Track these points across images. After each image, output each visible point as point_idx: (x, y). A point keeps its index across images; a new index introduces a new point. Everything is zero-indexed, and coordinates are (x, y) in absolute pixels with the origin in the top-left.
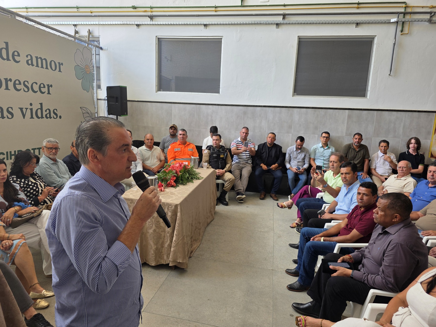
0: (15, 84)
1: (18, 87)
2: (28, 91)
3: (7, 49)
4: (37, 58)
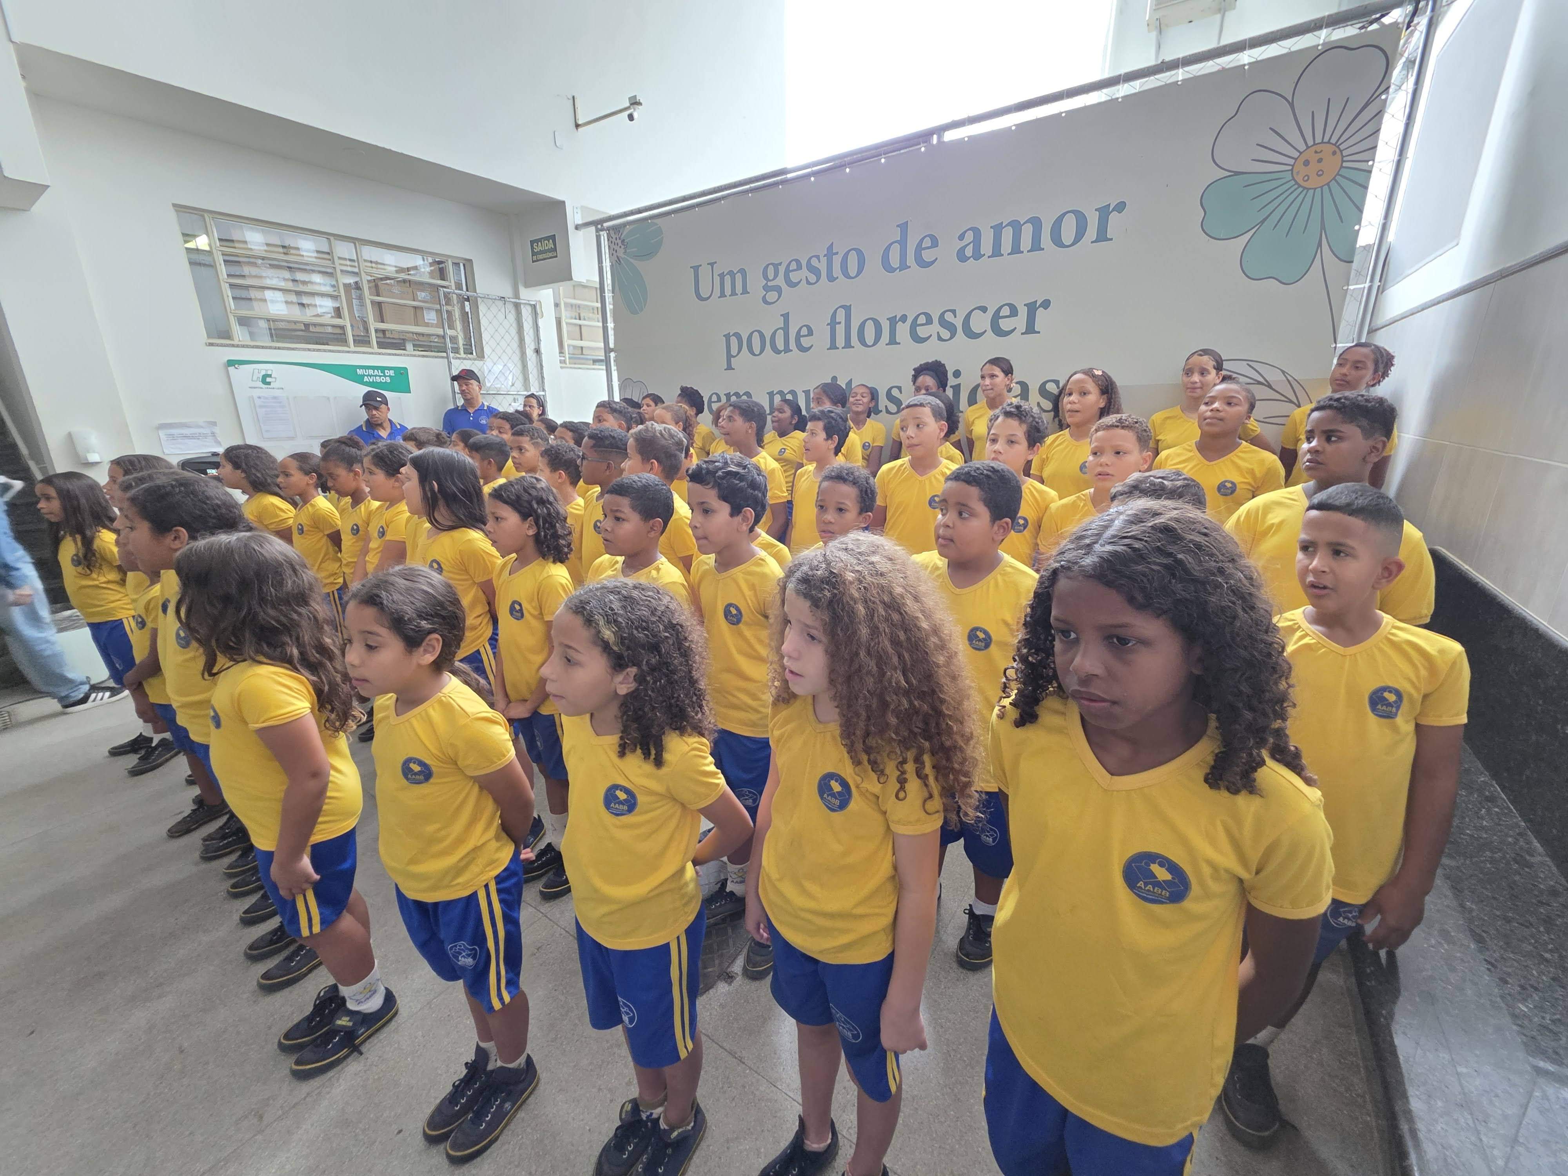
0: (914, 326)
1: (922, 332)
2: (953, 335)
3: (903, 243)
4: (998, 229)
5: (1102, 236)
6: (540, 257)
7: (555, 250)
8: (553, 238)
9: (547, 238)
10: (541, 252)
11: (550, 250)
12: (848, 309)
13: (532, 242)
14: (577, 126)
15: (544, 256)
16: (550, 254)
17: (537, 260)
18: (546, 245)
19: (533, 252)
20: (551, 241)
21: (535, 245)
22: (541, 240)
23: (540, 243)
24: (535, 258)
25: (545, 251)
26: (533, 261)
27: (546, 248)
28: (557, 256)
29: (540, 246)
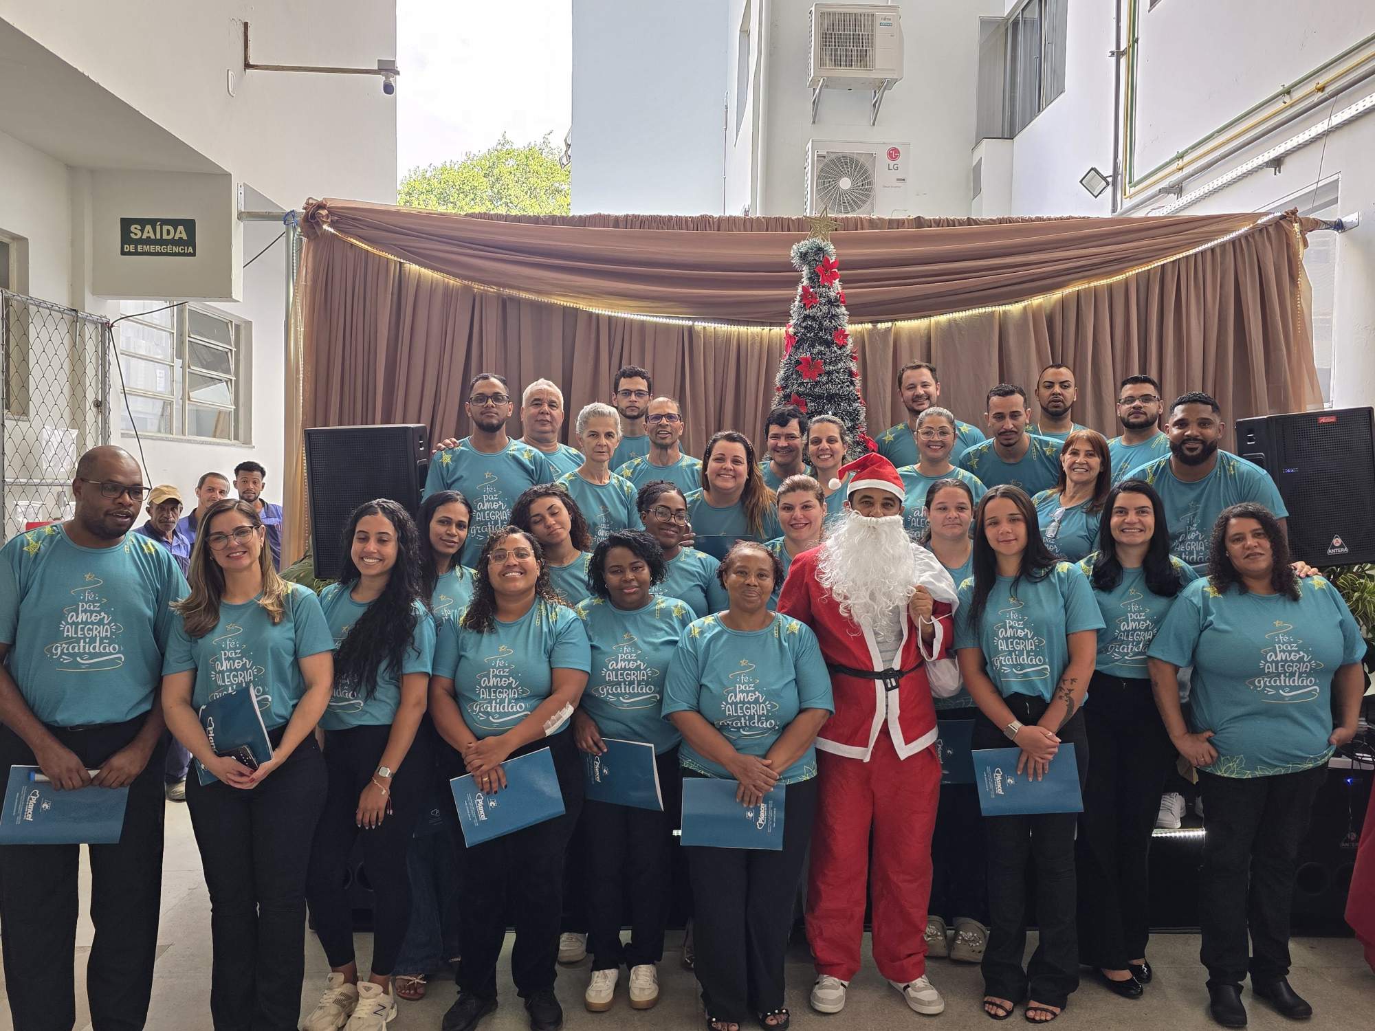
6: (147, 248)
7: (191, 241)
8: (190, 225)
9: (175, 223)
10: (148, 241)
11: (179, 242)
13: (126, 223)
14: (248, 66)
15: (158, 248)
16: (176, 249)
17: (136, 253)
18: (168, 233)
19: (126, 238)
20: (181, 228)
21: (135, 228)
22: (153, 222)
23: (148, 227)
24: (131, 248)
25: (162, 242)
26: (123, 253)
27: (165, 237)
28: (193, 255)
29: (148, 232)
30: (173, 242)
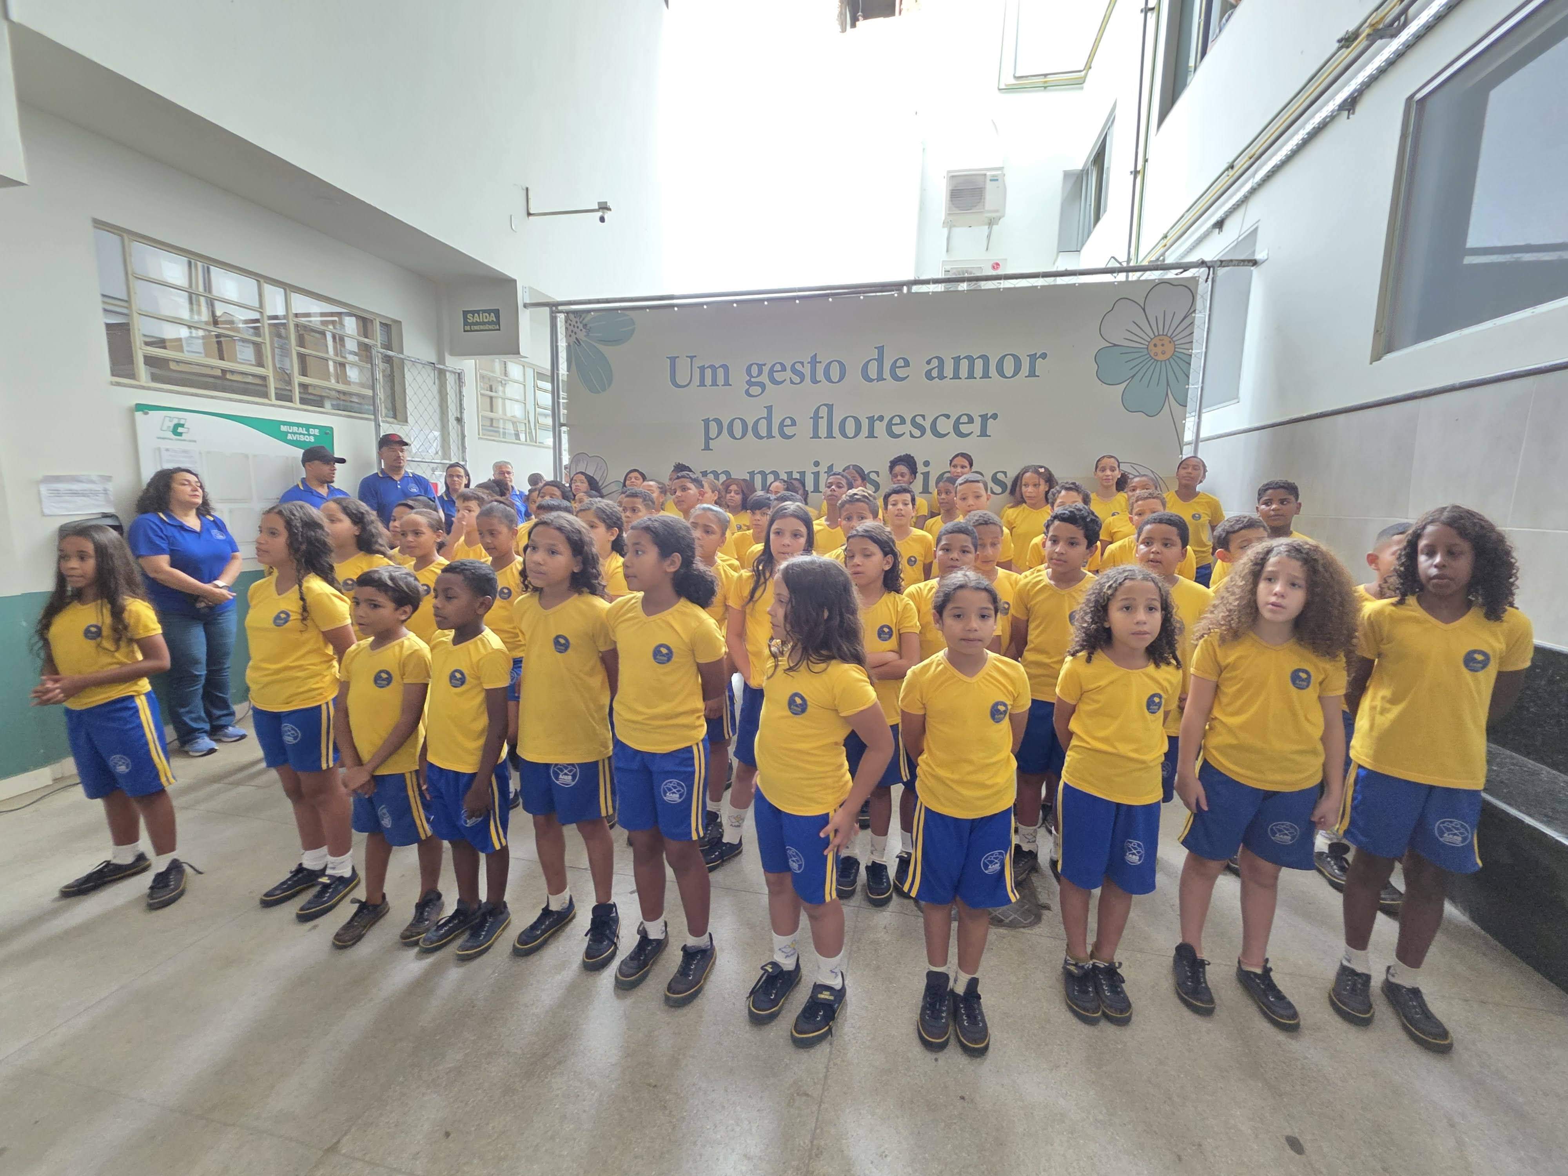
0: (890, 424)
1: (896, 430)
2: (923, 434)
3: (880, 360)
4: (957, 360)
5: (1032, 374)
6: (476, 328)
7: (498, 323)
8: (497, 312)
9: (489, 312)
10: (477, 323)
11: (492, 323)
12: (830, 407)
13: (465, 313)
14: (529, 214)
15: (482, 327)
16: (491, 327)
17: (471, 331)
18: (486, 318)
19: (466, 323)
20: (492, 314)
21: (469, 316)
22: (478, 312)
23: (476, 315)
24: (468, 328)
25: (484, 323)
26: (465, 331)
27: (485, 320)
28: (499, 330)
29: (477, 319)
30: (489, 323)
